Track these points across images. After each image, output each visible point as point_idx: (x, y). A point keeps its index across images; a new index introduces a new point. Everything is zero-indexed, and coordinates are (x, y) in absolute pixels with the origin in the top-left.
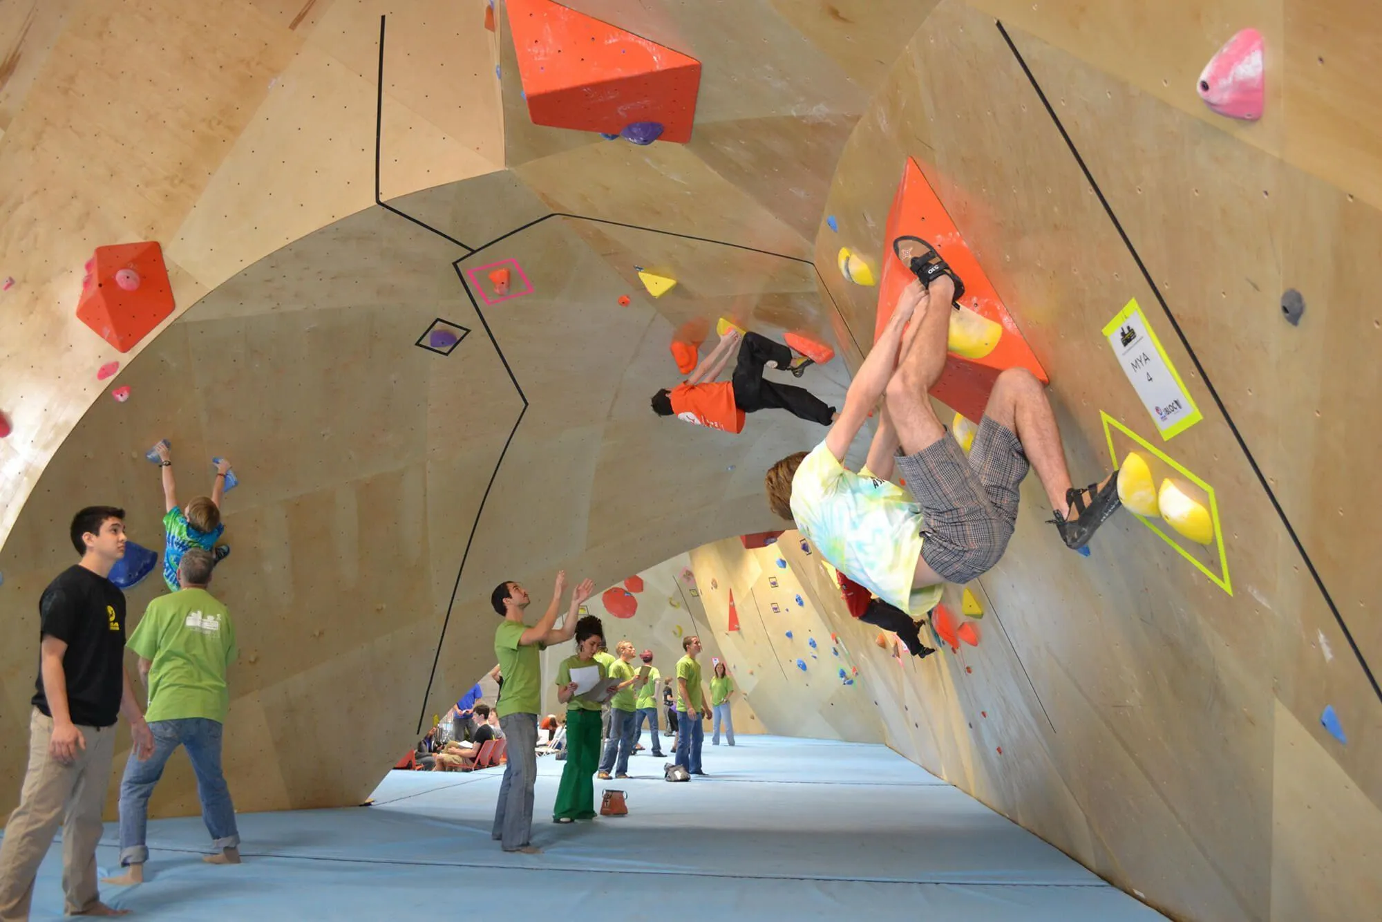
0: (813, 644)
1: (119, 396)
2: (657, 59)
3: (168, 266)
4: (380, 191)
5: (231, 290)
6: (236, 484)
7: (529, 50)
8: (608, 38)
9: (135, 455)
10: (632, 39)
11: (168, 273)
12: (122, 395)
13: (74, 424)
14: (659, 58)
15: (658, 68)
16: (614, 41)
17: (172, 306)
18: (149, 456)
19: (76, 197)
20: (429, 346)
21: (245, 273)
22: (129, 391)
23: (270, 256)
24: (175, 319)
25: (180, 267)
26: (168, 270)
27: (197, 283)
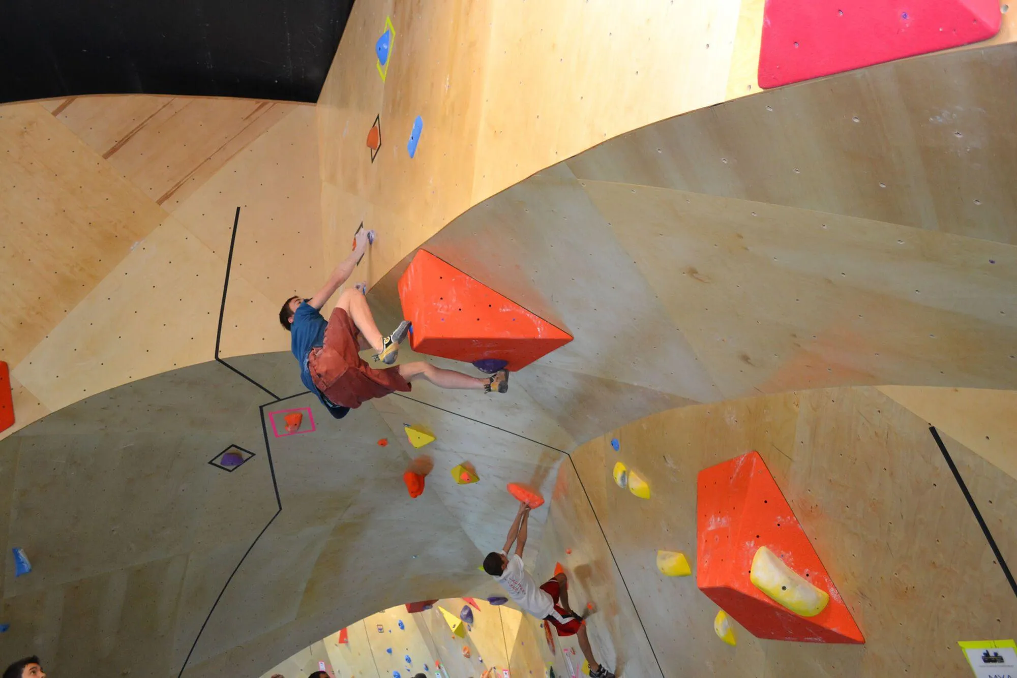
0: (408, 660)
2: (541, 330)
3: (13, 384)
4: (219, 350)
5: (68, 414)
6: (30, 571)
7: (435, 304)
8: (503, 308)
10: (523, 311)
11: (12, 391)
14: (542, 329)
15: (540, 336)
16: (507, 310)
17: (12, 422)
20: (220, 464)
23: (112, 390)
24: (13, 433)
25: (25, 387)
26: (12, 389)
27: (39, 404)
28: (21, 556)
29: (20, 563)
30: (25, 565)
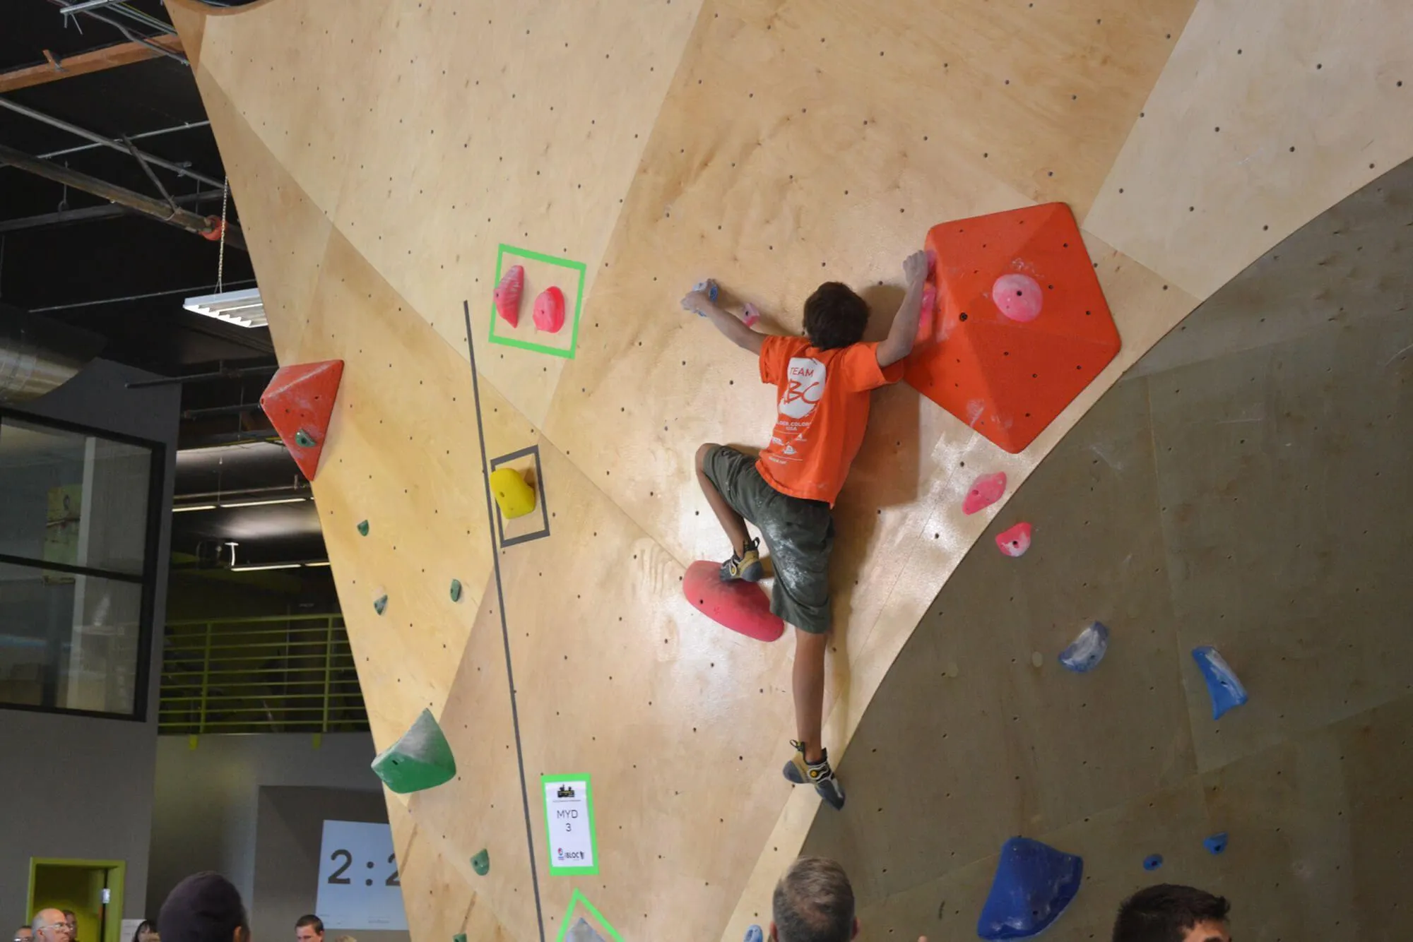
1: (1010, 545)
3: (1094, 254)
5: (1242, 294)
6: (1245, 700)
9: (1038, 660)
11: (1097, 270)
12: (1015, 543)
13: (921, 612)
17: (1114, 347)
18: (1068, 662)
19: (873, 121)
21: (1274, 255)
22: (1031, 533)
23: (1333, 211)
24: (1124, 373)
25: (1123, 255)
26: (1096, 265)
27: (1165, 288)
28: (1214, 667)
29: (1219, 685)
30: (1231, 689)
